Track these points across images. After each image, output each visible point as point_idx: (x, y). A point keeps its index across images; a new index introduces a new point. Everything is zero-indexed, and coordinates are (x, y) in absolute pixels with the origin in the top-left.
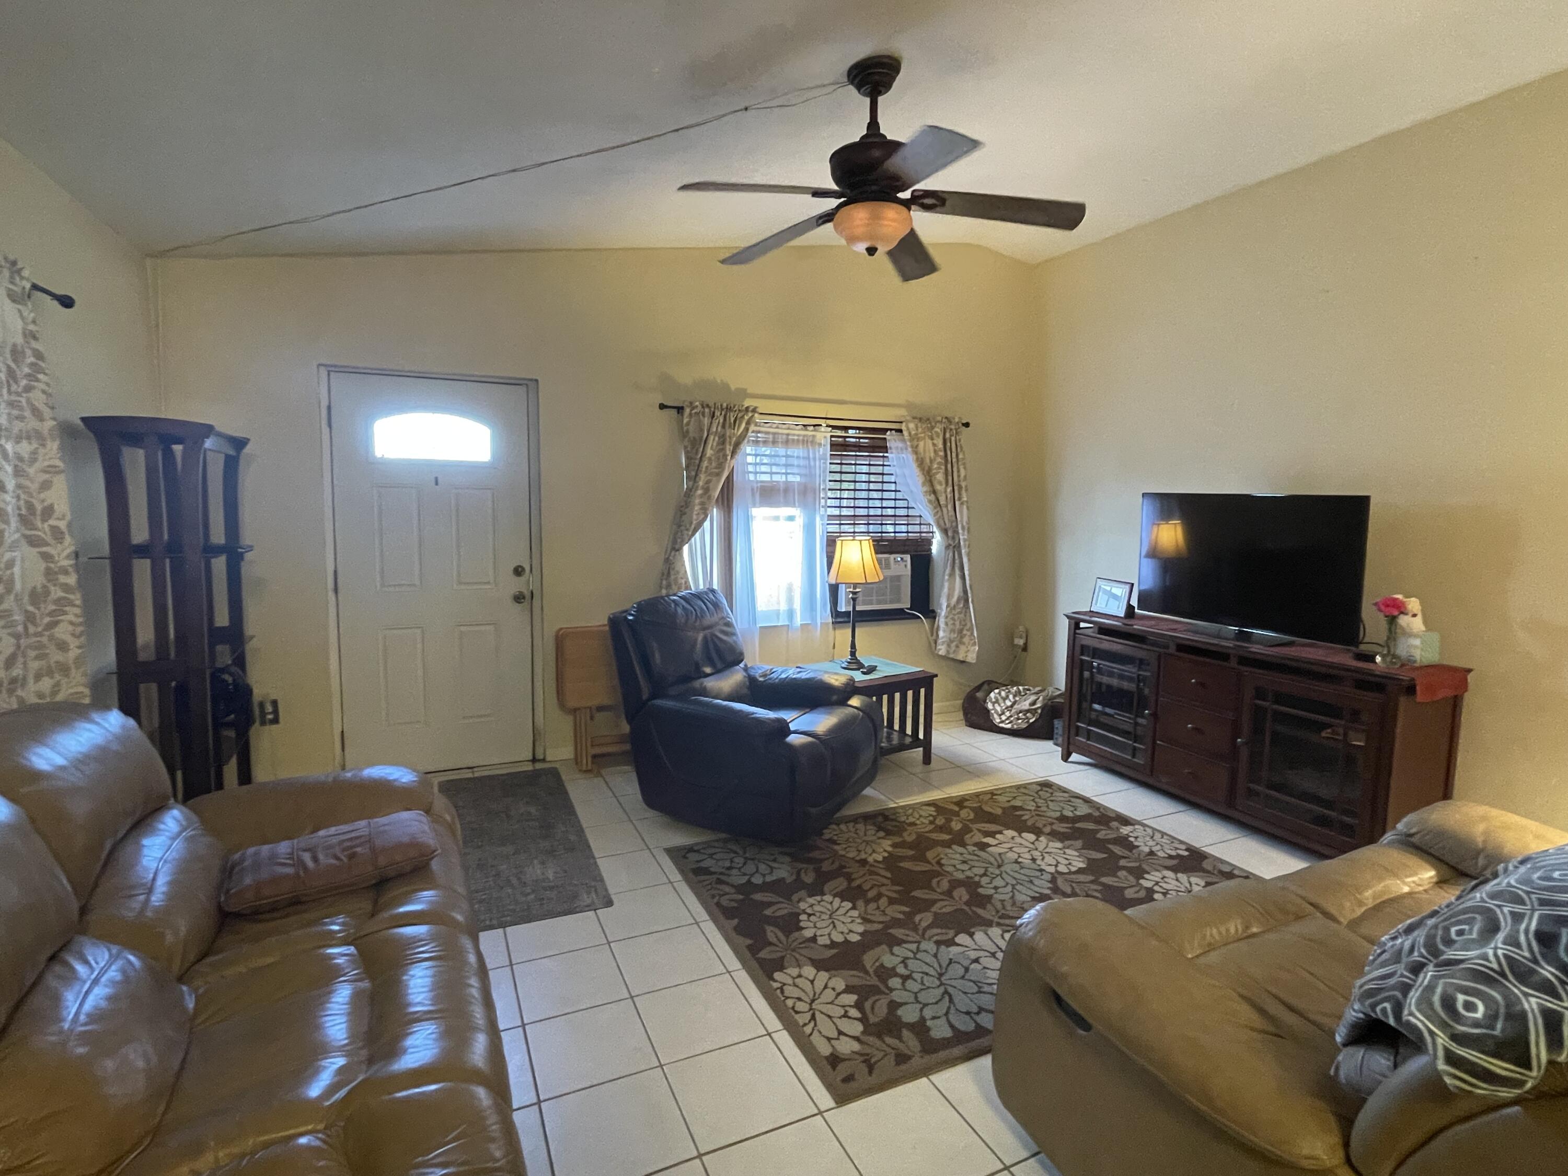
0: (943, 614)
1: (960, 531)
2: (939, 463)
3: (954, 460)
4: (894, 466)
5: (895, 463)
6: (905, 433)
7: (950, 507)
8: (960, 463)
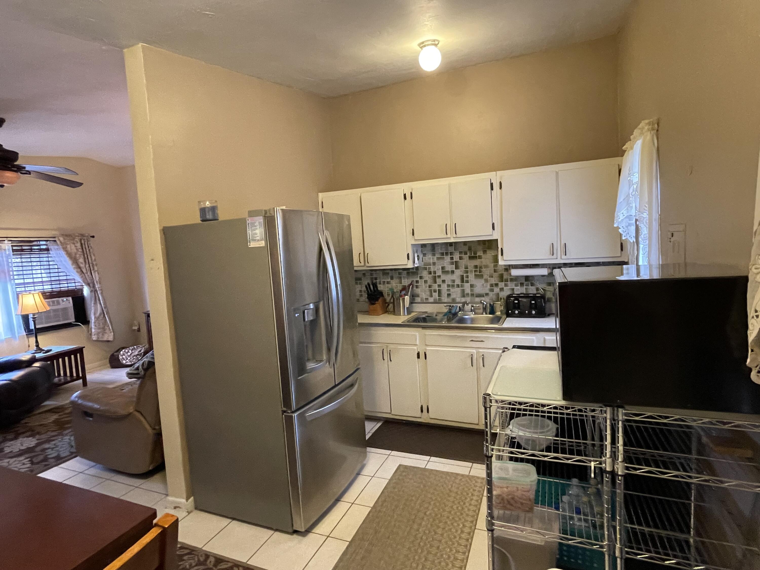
0: (93, 321)
1: (96, 284)
2: (80, 255)
3: (88, 252)
4: (54, 257)
5: (55, 255)
6: (58, 242)
7: (89, 273)
8: (91, 254)
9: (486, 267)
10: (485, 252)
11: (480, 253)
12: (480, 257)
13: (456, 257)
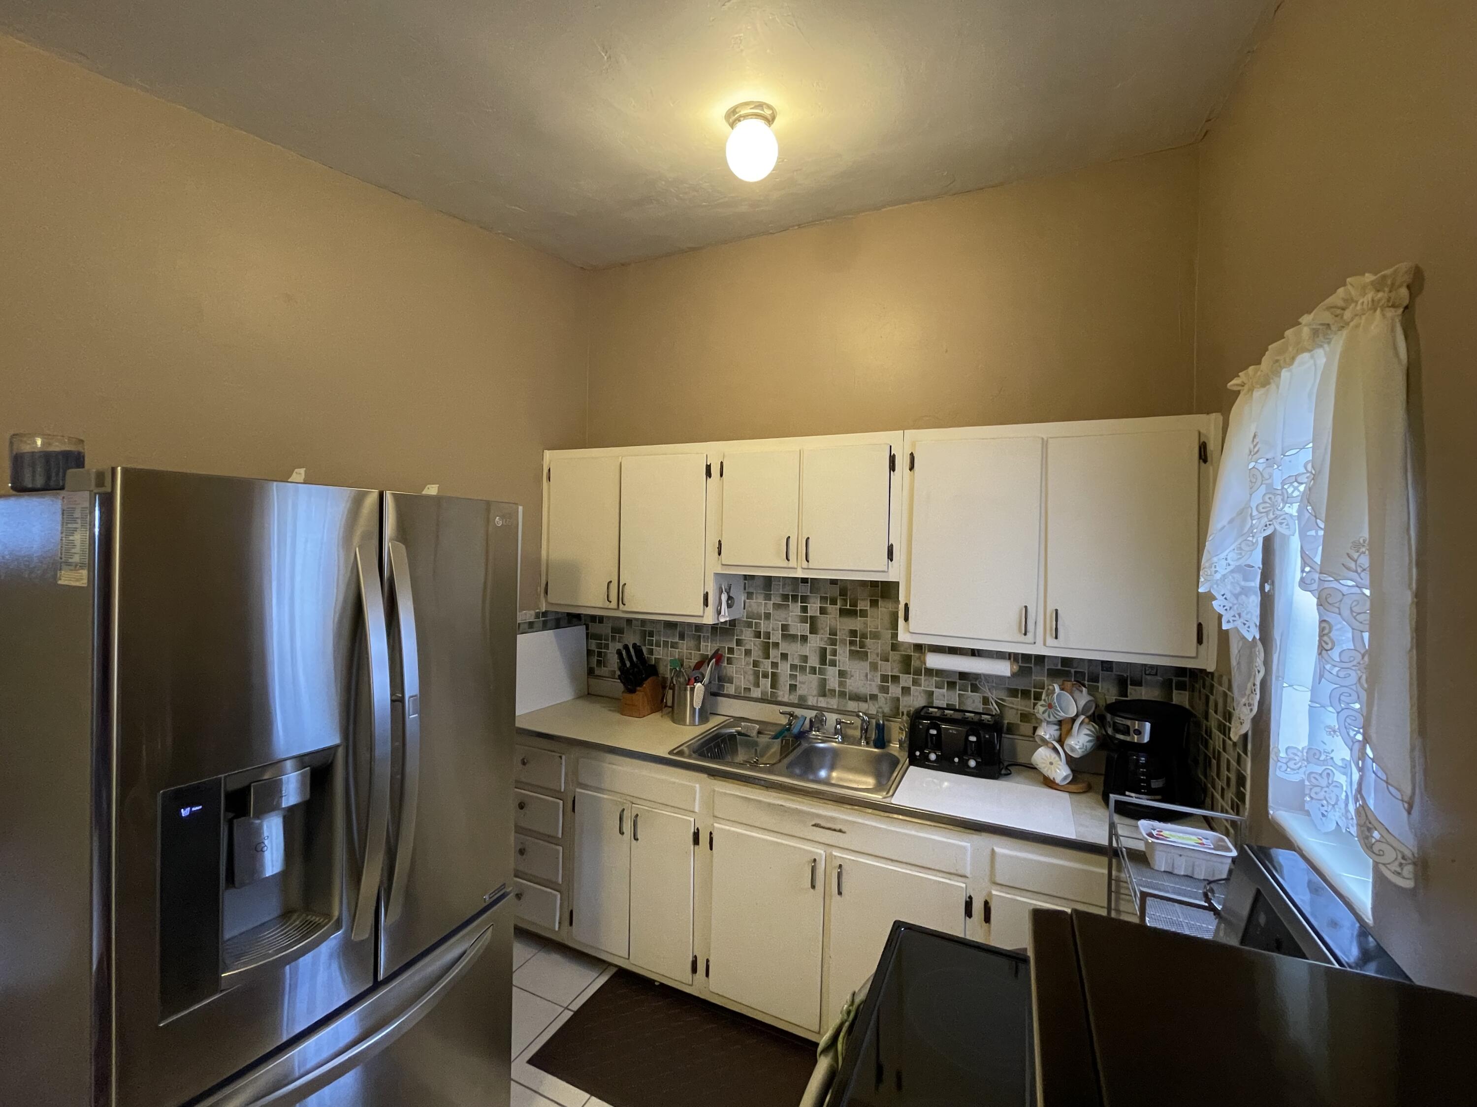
9: (876, 636)
10: (874, 603)
11: (863, 605)
12: (864, 614)
13: (814, 608)
